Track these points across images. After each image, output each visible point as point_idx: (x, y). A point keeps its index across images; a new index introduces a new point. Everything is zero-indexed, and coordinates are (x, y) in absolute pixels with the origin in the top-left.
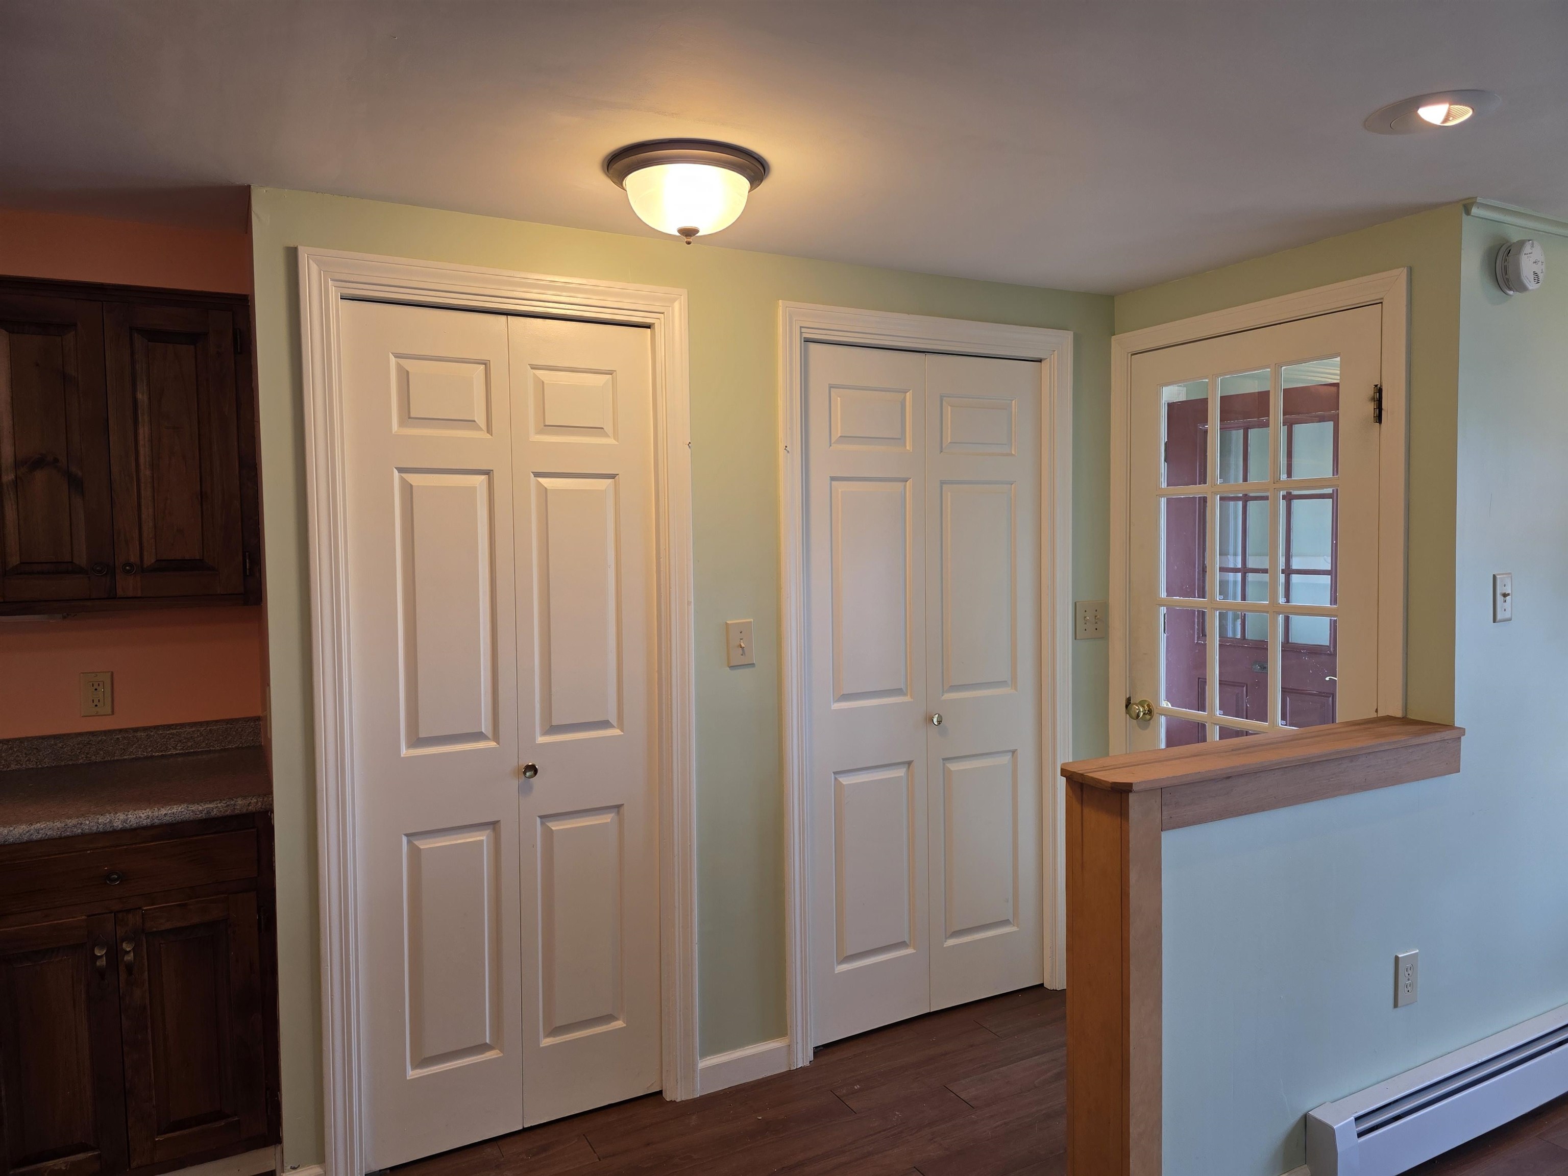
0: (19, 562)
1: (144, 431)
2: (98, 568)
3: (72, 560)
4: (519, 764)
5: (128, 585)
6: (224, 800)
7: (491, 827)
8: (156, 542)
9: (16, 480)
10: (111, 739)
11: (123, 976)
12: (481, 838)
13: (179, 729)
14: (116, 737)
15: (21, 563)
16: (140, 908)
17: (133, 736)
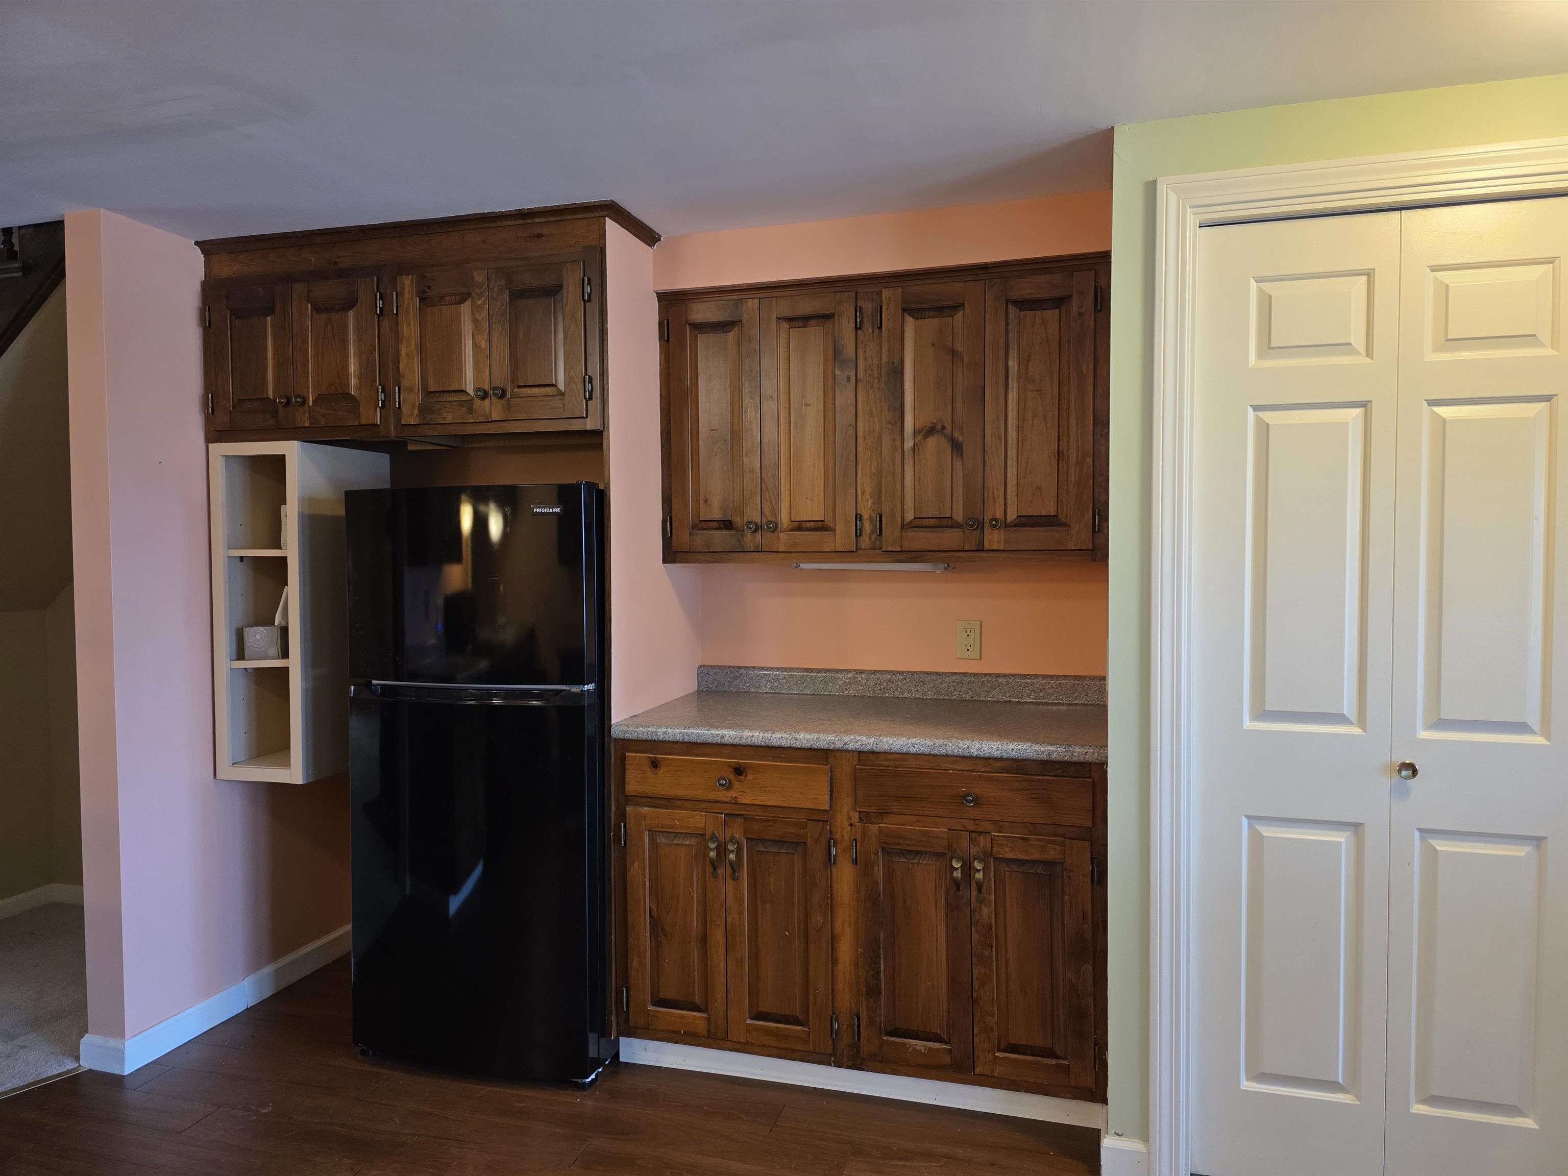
0: (913, 518)
1: (1013, 396)
2: (970, 523)
3: (952, 516)
4: (1393, 759)
5: (994, 539)
6: (1064, 745)
7: (1353, 828)
8: (1018, 499)
9: (914, 447)
10: (978, 681)
11: (974, 892)
12: (1339, 839)
13: (1034, 679)
14: (983, 679)
15: (915, 518)
16: (989, 833)
17: (995, 681)
